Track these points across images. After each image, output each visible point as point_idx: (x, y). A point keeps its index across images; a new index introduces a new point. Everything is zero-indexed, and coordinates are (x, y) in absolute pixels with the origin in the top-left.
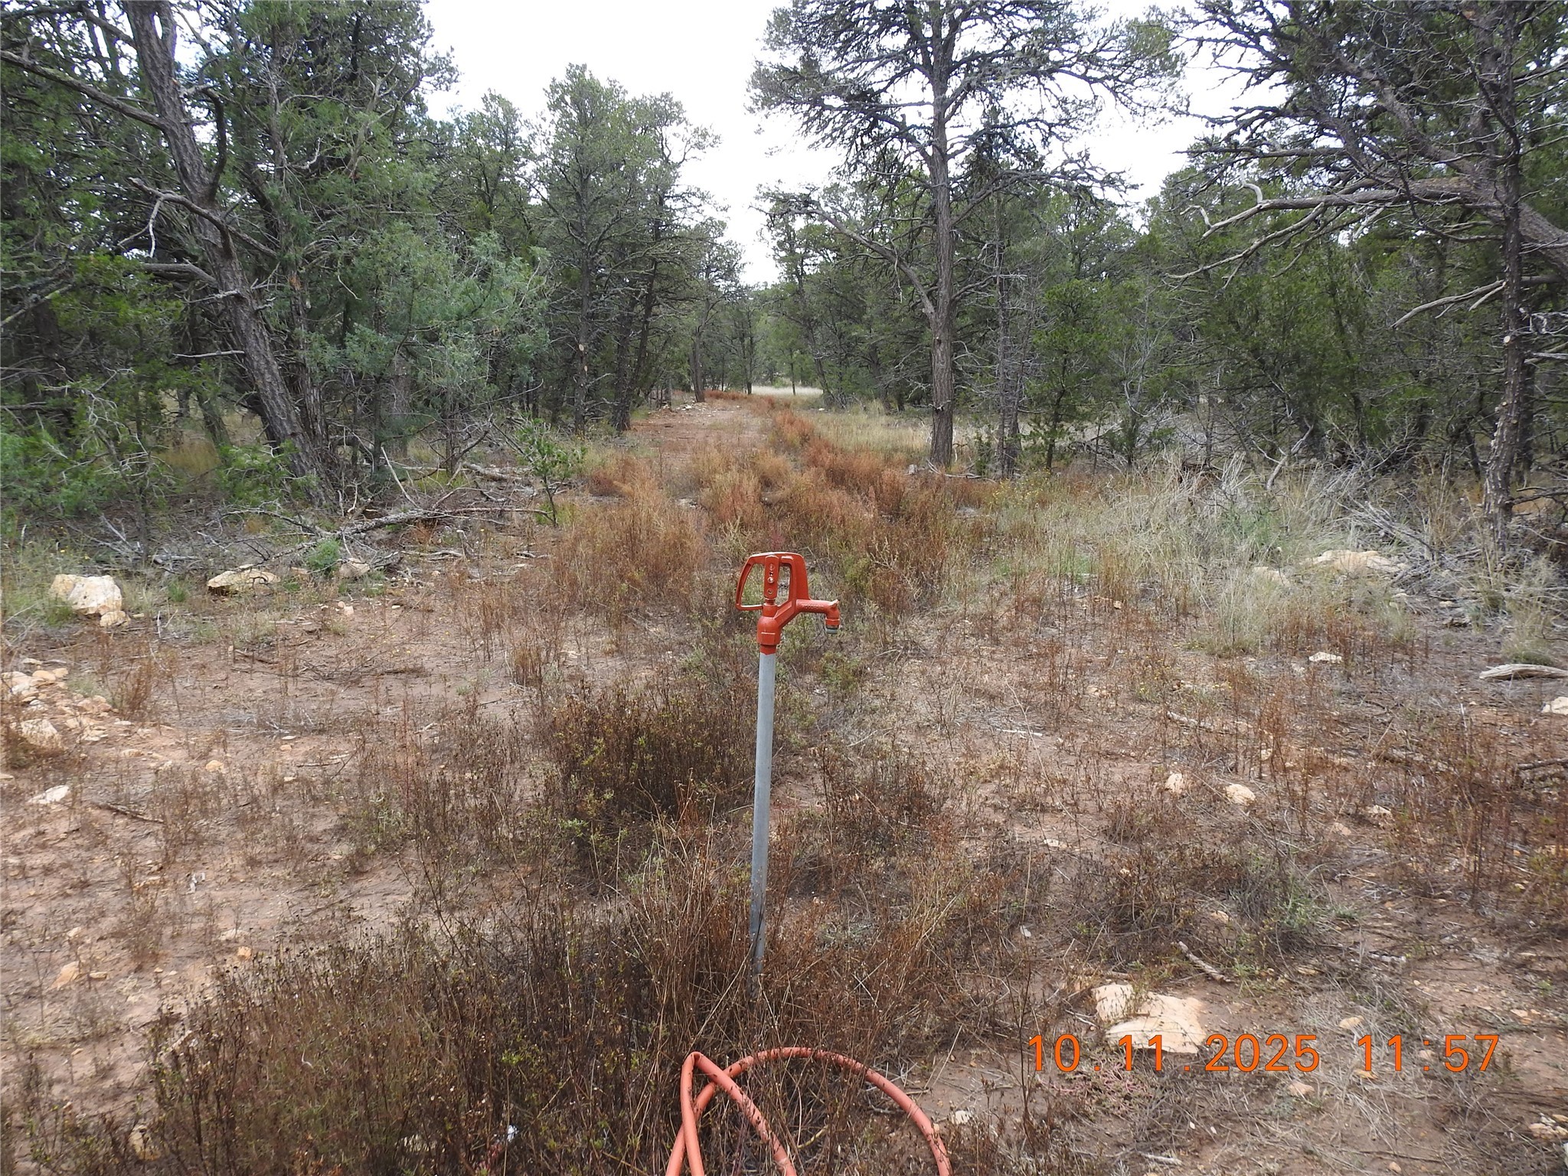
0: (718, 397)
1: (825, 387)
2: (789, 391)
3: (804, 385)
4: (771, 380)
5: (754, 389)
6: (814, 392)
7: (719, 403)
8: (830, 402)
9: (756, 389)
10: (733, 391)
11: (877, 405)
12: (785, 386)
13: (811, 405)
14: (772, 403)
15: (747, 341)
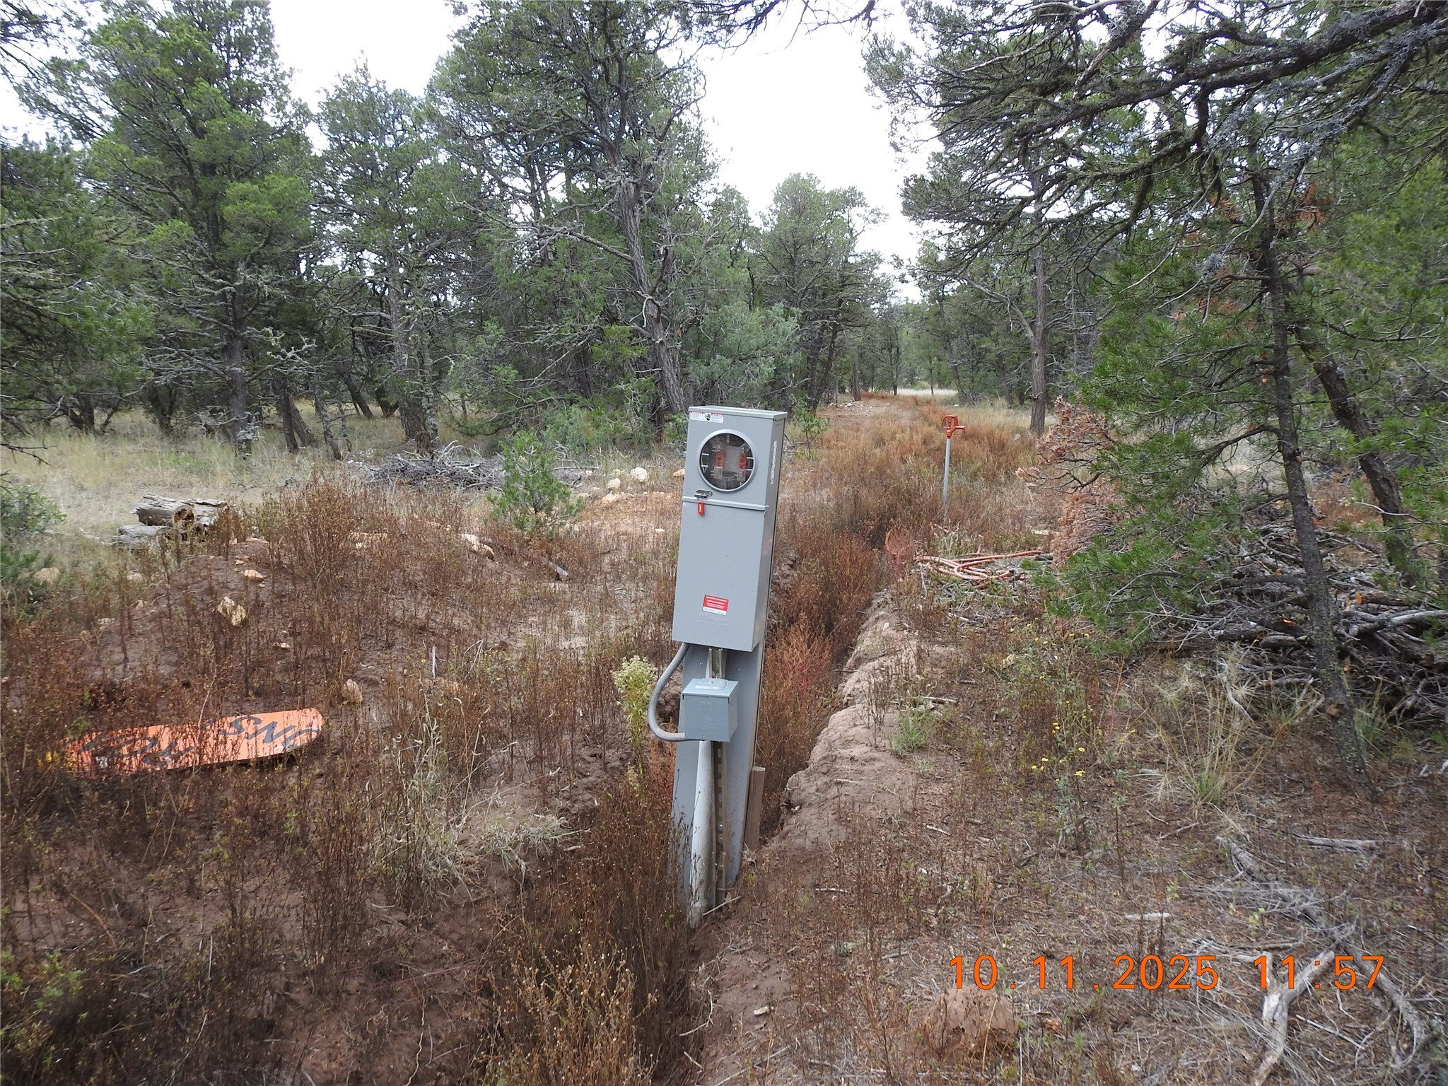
0: (871, 397)
1: (960, 387)
2: (928, 392)
3: (940, 387)
4: (912, 383)
5: (899, 391)
6: (951, 393)
7: (873, 401)
8: (963, 399)
9: (901, 391)
10: (883, 392)
11: (1002, 401)
12: (924, 388)
13: (948, 402)
14: (916, 401)
15: (894, 351)
